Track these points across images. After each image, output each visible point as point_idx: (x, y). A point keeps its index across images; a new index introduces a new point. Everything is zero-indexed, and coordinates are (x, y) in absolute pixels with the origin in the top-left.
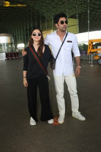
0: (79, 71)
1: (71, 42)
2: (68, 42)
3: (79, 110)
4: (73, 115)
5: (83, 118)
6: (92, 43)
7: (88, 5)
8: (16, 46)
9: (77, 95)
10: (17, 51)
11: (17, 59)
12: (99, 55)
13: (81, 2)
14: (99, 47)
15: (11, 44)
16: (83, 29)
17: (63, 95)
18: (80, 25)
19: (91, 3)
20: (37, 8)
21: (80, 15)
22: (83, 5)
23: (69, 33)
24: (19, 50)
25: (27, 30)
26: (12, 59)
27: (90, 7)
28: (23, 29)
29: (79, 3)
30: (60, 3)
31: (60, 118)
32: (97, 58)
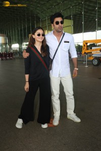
0: (76, 73)
1: (68, 42)
2: (65, 42)
3: (74, 112)
4: (68, 116)
5: (78, 120)
6: (87, 43)
7: (82, 7)
8: (10, 46)
9: (73, 97)
10: (12, 51)
11: (11, 59)
12: (93, 56)
13: (75, 3)
14: (93, 48)
15: (5, 44)
16: (77, 29)
17: (58, 96)
18: (74, 25)
19: (85, 4)
20: (31, 9)
21: (75, 16)
22: (77, 7)
23: (66, 34)
24: (14, 50)
25: (21, 30)
26: (7, 59)
27: (85, 8)
28: (18, 29)
29: (73, 5)
30: (54, 4)
31: (55, 119)
32: (92, 59)
